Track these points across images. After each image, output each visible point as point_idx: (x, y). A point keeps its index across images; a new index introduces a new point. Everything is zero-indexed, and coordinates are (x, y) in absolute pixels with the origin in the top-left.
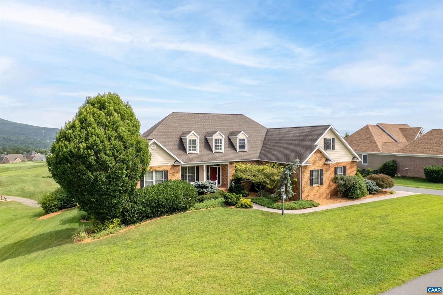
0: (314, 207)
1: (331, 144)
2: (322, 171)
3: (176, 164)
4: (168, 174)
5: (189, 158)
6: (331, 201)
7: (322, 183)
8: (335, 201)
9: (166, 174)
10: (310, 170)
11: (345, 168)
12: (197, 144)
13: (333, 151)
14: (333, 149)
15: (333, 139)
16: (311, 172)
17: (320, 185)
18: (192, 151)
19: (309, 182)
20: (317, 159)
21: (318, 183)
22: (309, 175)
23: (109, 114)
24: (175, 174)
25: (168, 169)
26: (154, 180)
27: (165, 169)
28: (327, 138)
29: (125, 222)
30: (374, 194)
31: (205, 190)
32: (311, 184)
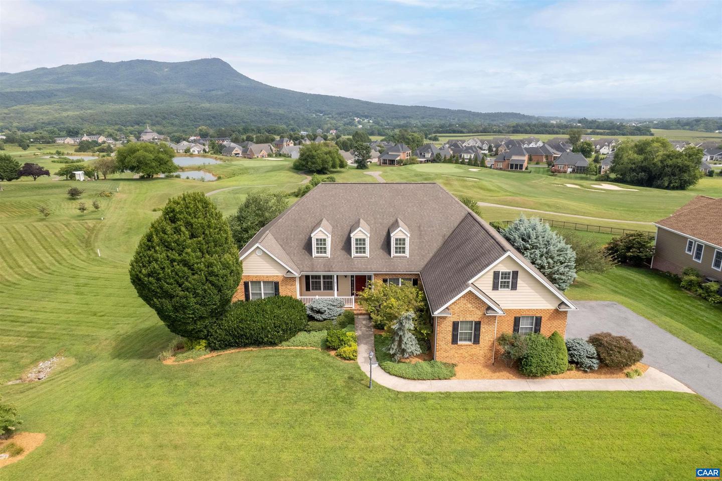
0: (440, 379)
1: (511, 280)
2: (478, 324)
3: (289, 275)
4: (280, 286)
6: (485, 371)
7: (477, 341)
8: (490, 374)
9: (276, 285)
10: (454, 322)
11: (538, 321)
12: (327, 244)
13: (512, 291)
14: (514, 287)
15: (515, 274)
16: (455, 325)
17: (474, 344)
18: (320, 254)
19: (450, 338)
20: (469, 305)
21: (470, 340)
22: (451, 329)
23: (177, 231)
24: (289, 287)
25: (279, 280)
26: (262, 292)
27: (275, 280)
28: (501, 271)
30: (585, 372)
31: (318, 316)
32: (454, 341)
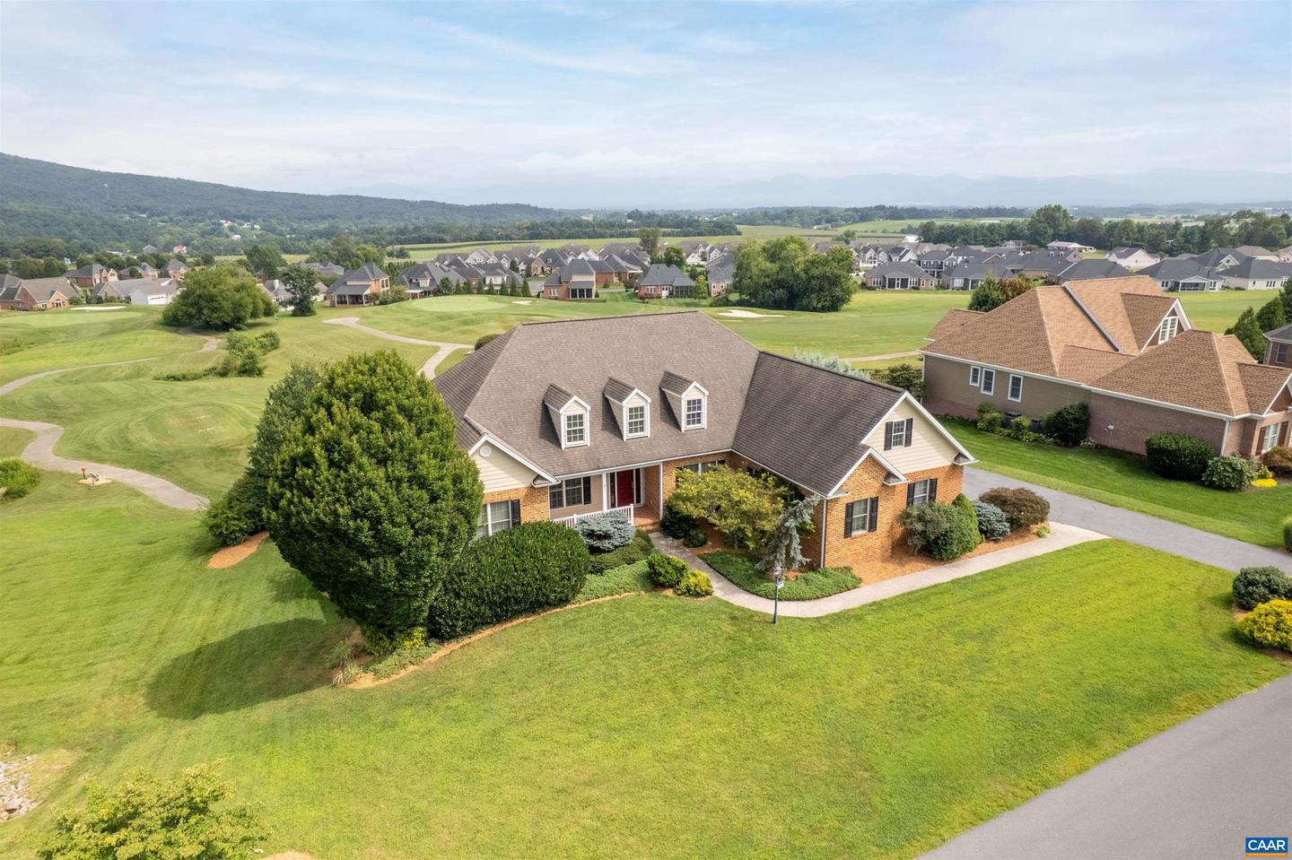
0: (849, 590)
1: (904, 433)
2: (875, 501)
3: (539, 484)
4: (521, 507)
5: (567, 461)
6: (891, 567)
7: (873, 527)
8: (900, 569)
9: (515, 507)
10: (847, 504)
11: (934, 483)
12: (585, 424)
13: (907, 448)
14: (908, 443)
15: (910, 422)
16: (850, 508)
17: (869, 531)
18: (575, 442)
19: (842, 530)
20: (866, 476)
21: (864, 528)
22: (843, 515)
24: (536, 505)
25: (520, 496)
26: (490, 522)
27: (514, 497)
28: (894, 421)
29: (438, 633)
30: (996, 541)
31: (606, 544)
32: (848, 533)
